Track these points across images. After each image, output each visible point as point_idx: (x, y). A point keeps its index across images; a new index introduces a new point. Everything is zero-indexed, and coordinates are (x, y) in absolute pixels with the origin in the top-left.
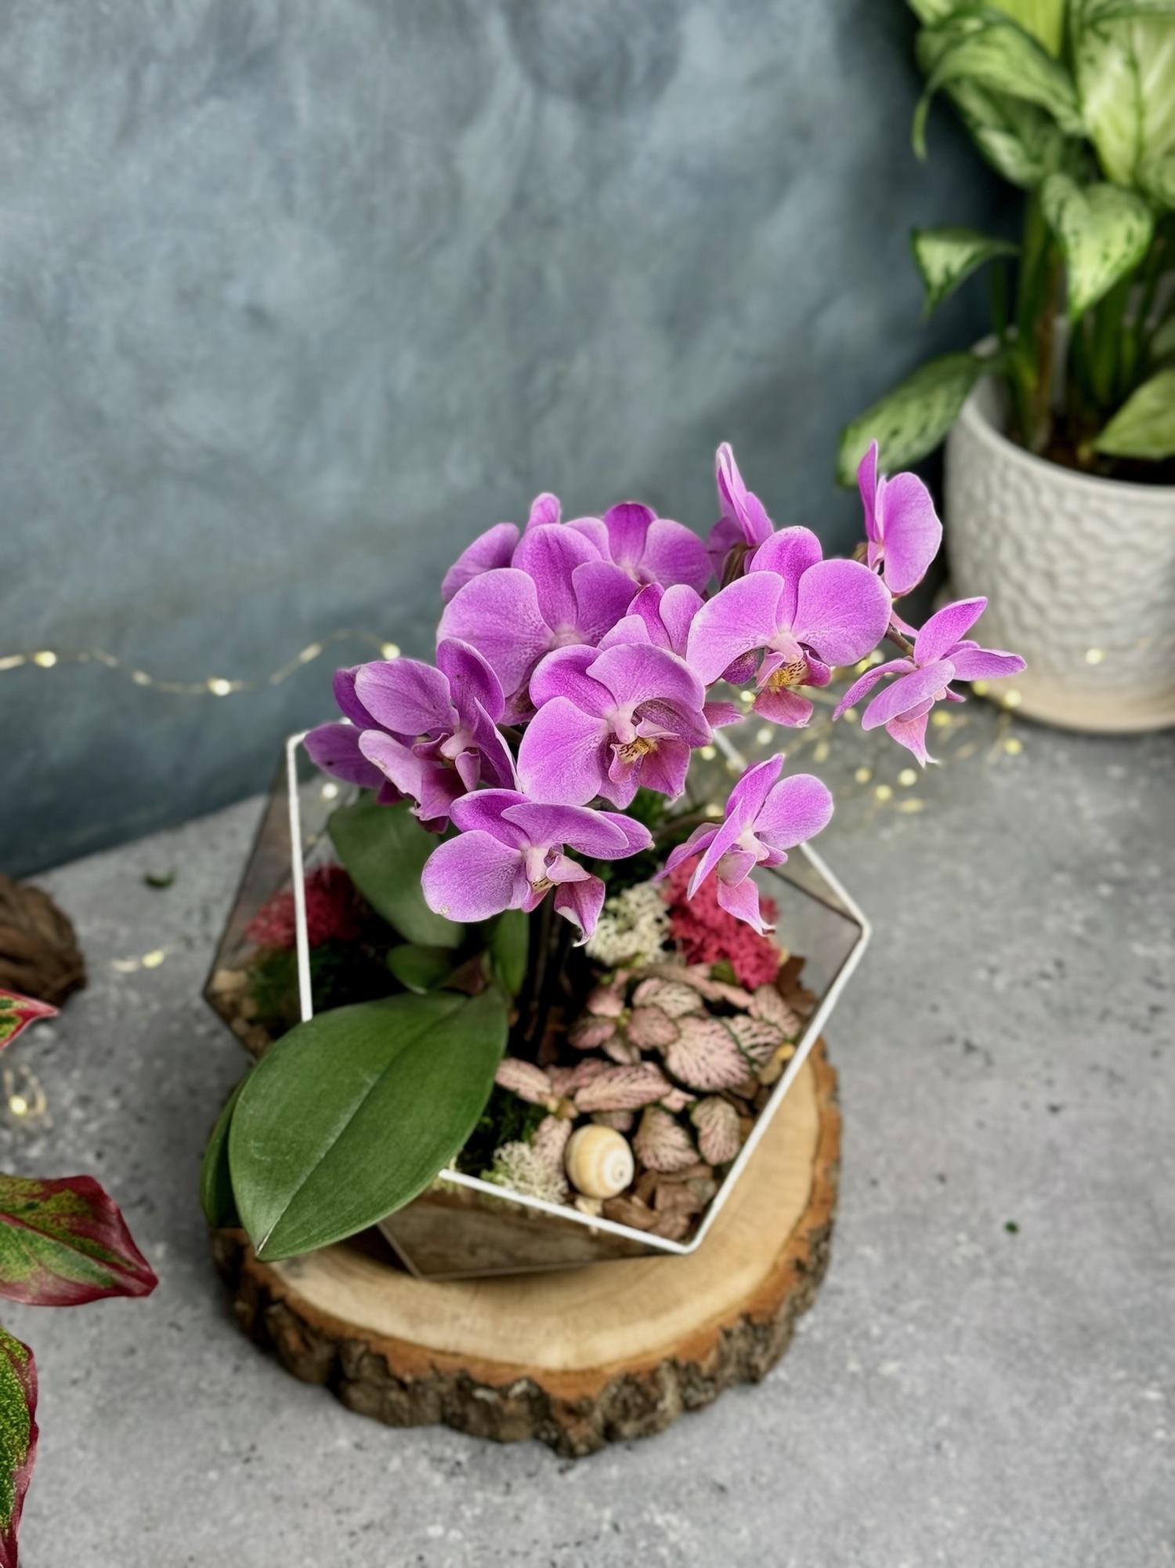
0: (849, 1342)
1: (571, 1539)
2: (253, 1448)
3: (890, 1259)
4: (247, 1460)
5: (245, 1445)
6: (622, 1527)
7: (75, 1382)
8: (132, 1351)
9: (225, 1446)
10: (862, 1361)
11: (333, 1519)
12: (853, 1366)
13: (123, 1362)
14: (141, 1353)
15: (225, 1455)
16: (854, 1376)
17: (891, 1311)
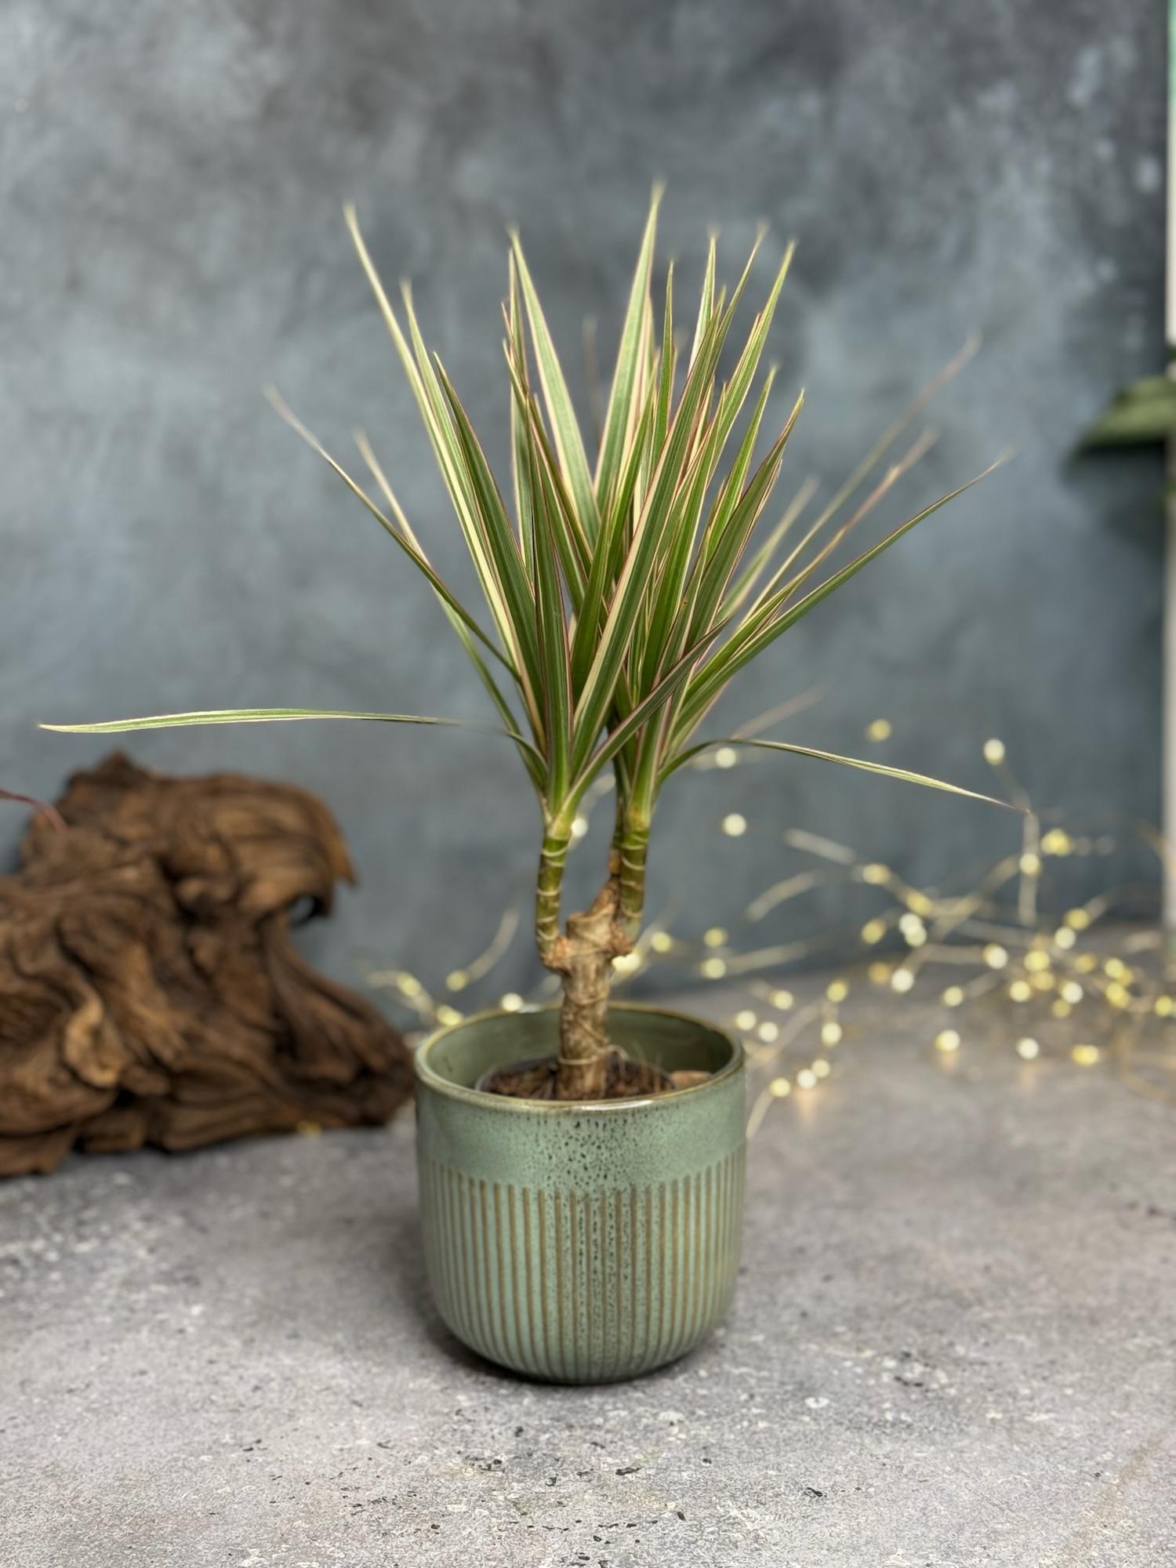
0: (990, 1399)
1: (624, 1521)
2: (259, 1441)
3: (1046, 1344)
4: (251, 1449)
5: (249, 1439)
6: (687, 1515)
7: (70, 1391)
8: (143, 1373)
9: (227, 1438)
10: (1005, 1411)
11: (337, 1494)
12: (992, 1415)
13: (128, 1380)
14: (152, 1375)
15: (224, 1445)
16: (993, 1420)
17: (1044, 1379)
